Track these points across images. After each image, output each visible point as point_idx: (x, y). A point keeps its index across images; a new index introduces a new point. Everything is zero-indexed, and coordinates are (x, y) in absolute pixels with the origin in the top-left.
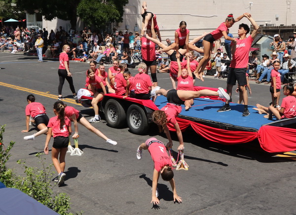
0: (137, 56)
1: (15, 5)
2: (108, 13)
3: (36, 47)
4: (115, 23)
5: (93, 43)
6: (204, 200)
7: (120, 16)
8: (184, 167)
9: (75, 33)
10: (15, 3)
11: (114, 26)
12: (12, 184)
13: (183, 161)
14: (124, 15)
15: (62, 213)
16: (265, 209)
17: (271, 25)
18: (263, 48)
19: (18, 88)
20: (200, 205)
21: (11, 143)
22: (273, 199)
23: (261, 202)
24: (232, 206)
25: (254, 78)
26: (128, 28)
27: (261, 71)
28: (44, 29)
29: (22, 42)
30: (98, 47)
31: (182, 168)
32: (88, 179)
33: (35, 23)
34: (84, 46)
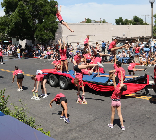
2: (48, 36)
3: (17, 53)
4: (52, 40)
5: (42, 50)
6: (94, 117)
7: (53, 37)
8: (85, 103)
9: (34, 46)
11: (51, 42)
12: (9, 114)
13: (84, 100)
14: (55, 37)
17: (121, 38)
19: (10, 71)
21: (8, 96)
28: (20, 45)
31: (84, 103)
32: (43, 110)
33: (16, 42)
34: (38, 51)
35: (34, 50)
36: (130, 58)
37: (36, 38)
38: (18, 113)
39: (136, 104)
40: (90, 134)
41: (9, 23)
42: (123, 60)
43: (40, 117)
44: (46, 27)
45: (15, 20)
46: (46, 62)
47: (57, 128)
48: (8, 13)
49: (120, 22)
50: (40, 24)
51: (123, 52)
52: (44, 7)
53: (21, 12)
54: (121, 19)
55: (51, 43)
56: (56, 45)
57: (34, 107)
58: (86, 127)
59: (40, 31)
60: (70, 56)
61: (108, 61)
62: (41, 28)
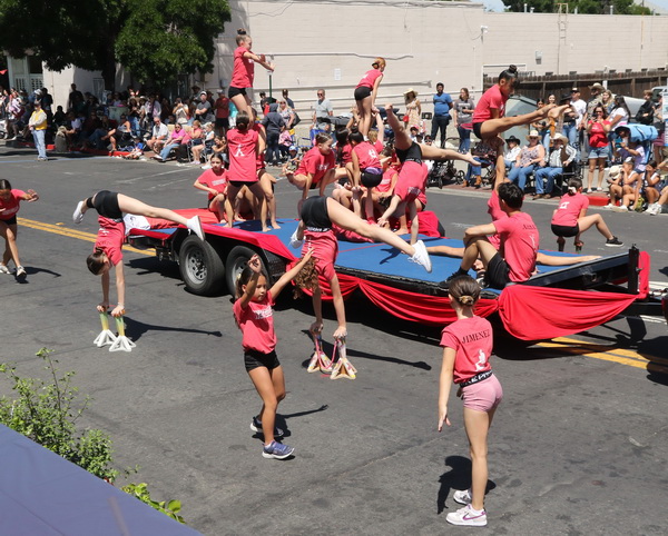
2: (182, 53)
3: (31, 129)
4: (197, 75)
5: (151, 119)
6: (389, 439)
7: (206, 59)
8: (347, 373)
11: (195, 80)
13: (344, 360)
14: (215, 58)
15: (95, 470)
16: (514, 454)
17: (526, 74)
22: (530, 432)
24: (446, 449)
28: (45, 90)
31: (343, 375)
32: (150, 402)
33: (27, 77)
34: (132, 126)
35: (111, 117)
36: (567, 169)
37: (124, 61)
38: (33, 411)
39: (584, 386)
40: (366, 516)
42: (528, 181)
43: (135, 434)
44: (169, 10)
46: (169, 177)
47: (215, 485)
51: (533, 141)
55: (192, 85)
56: (215, 97)
57: (109, 388)
58: (350, 485)
59: (142, 26)
60: (283, 155)
61: (458, 182)
62: (147, 15)
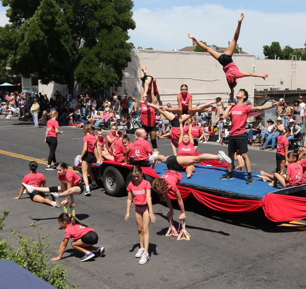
0: (136, 122)
1: (10, 68)
2: (107, 77)
3: (32, 112)
4: (114, 87)
5: (91, 108)
6: (206, 272)
7: (119, 80)
8: (185, 237)
9: (72, 97)
10: (10, 67)
11: (113, 90)
12: (6, 256)
13: (184, 230)
14: (123, 80)
15: (58, 285)
16: (270, 281)
17: (276, 89)
18: (268, 113)
19: (13, 155)
20: (202, 276)
21: (5, 213)
22: (279, 270)
23: (266, 273)
24: (235, 278)
25: (258, 144)
26: (127, 92)
27: (265, 137)
28: (40, 94)
29: (17, 107)
30: (96, 112)
31: (184, 238)
33: (30, 86)
34: (81, 111)
35: (71, 107)
37: (79, 80)
41: (18, 43)
44: (101, 56)
45: (31, 37)
48: (17, 20)
49: (273, 52)
50: (90, 49)
51: (279, 122)
52: (99, 10)
53: (45, 18)
54: (276, 45)
59: (88, 63)
62: (90, 58)
